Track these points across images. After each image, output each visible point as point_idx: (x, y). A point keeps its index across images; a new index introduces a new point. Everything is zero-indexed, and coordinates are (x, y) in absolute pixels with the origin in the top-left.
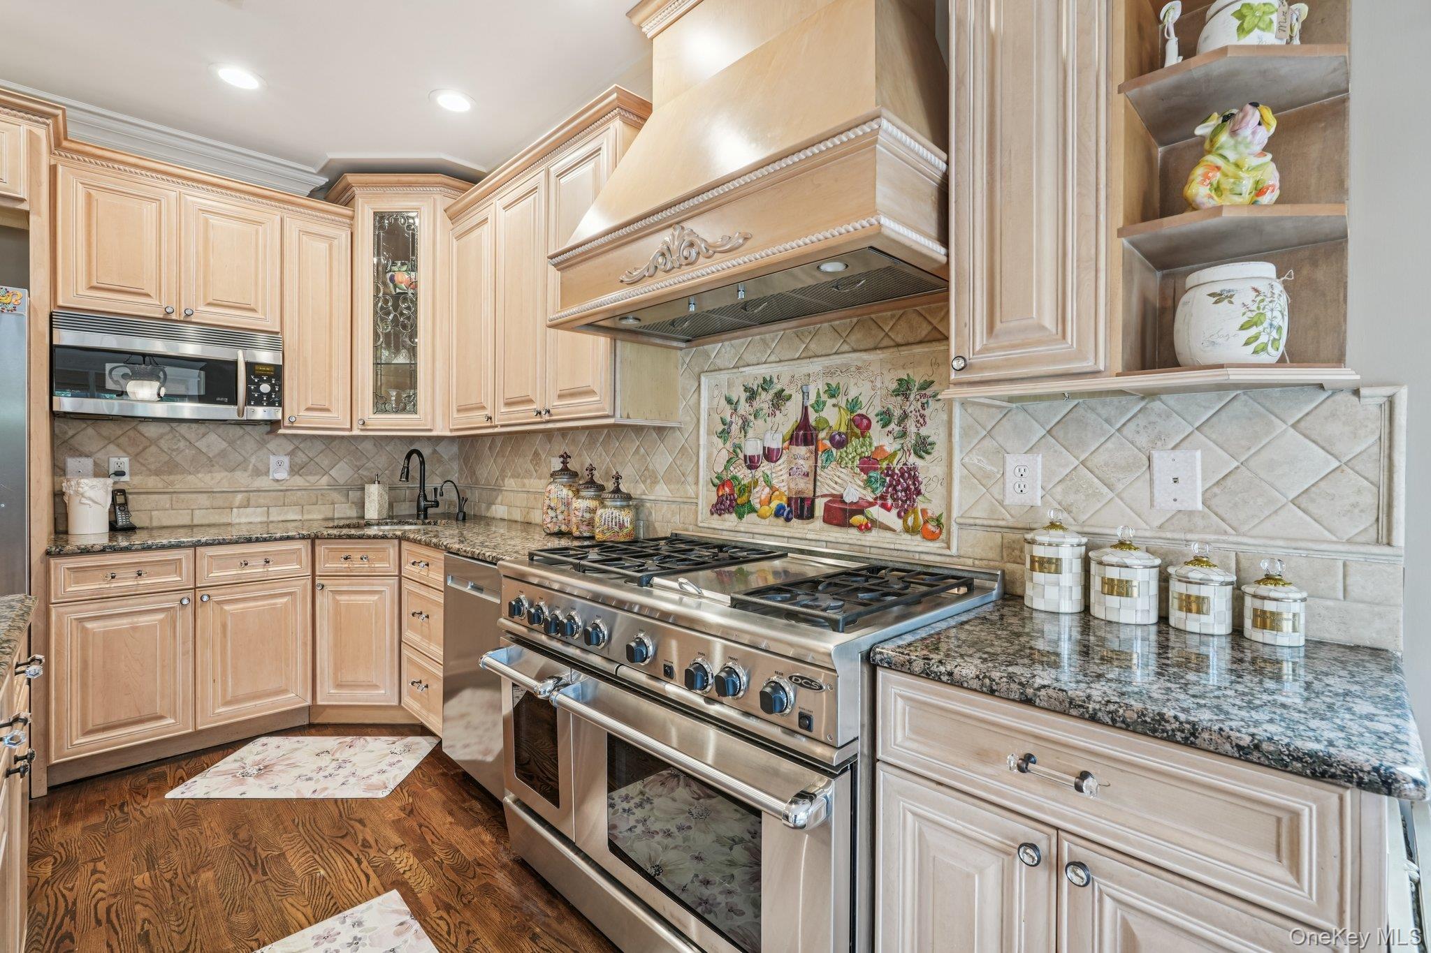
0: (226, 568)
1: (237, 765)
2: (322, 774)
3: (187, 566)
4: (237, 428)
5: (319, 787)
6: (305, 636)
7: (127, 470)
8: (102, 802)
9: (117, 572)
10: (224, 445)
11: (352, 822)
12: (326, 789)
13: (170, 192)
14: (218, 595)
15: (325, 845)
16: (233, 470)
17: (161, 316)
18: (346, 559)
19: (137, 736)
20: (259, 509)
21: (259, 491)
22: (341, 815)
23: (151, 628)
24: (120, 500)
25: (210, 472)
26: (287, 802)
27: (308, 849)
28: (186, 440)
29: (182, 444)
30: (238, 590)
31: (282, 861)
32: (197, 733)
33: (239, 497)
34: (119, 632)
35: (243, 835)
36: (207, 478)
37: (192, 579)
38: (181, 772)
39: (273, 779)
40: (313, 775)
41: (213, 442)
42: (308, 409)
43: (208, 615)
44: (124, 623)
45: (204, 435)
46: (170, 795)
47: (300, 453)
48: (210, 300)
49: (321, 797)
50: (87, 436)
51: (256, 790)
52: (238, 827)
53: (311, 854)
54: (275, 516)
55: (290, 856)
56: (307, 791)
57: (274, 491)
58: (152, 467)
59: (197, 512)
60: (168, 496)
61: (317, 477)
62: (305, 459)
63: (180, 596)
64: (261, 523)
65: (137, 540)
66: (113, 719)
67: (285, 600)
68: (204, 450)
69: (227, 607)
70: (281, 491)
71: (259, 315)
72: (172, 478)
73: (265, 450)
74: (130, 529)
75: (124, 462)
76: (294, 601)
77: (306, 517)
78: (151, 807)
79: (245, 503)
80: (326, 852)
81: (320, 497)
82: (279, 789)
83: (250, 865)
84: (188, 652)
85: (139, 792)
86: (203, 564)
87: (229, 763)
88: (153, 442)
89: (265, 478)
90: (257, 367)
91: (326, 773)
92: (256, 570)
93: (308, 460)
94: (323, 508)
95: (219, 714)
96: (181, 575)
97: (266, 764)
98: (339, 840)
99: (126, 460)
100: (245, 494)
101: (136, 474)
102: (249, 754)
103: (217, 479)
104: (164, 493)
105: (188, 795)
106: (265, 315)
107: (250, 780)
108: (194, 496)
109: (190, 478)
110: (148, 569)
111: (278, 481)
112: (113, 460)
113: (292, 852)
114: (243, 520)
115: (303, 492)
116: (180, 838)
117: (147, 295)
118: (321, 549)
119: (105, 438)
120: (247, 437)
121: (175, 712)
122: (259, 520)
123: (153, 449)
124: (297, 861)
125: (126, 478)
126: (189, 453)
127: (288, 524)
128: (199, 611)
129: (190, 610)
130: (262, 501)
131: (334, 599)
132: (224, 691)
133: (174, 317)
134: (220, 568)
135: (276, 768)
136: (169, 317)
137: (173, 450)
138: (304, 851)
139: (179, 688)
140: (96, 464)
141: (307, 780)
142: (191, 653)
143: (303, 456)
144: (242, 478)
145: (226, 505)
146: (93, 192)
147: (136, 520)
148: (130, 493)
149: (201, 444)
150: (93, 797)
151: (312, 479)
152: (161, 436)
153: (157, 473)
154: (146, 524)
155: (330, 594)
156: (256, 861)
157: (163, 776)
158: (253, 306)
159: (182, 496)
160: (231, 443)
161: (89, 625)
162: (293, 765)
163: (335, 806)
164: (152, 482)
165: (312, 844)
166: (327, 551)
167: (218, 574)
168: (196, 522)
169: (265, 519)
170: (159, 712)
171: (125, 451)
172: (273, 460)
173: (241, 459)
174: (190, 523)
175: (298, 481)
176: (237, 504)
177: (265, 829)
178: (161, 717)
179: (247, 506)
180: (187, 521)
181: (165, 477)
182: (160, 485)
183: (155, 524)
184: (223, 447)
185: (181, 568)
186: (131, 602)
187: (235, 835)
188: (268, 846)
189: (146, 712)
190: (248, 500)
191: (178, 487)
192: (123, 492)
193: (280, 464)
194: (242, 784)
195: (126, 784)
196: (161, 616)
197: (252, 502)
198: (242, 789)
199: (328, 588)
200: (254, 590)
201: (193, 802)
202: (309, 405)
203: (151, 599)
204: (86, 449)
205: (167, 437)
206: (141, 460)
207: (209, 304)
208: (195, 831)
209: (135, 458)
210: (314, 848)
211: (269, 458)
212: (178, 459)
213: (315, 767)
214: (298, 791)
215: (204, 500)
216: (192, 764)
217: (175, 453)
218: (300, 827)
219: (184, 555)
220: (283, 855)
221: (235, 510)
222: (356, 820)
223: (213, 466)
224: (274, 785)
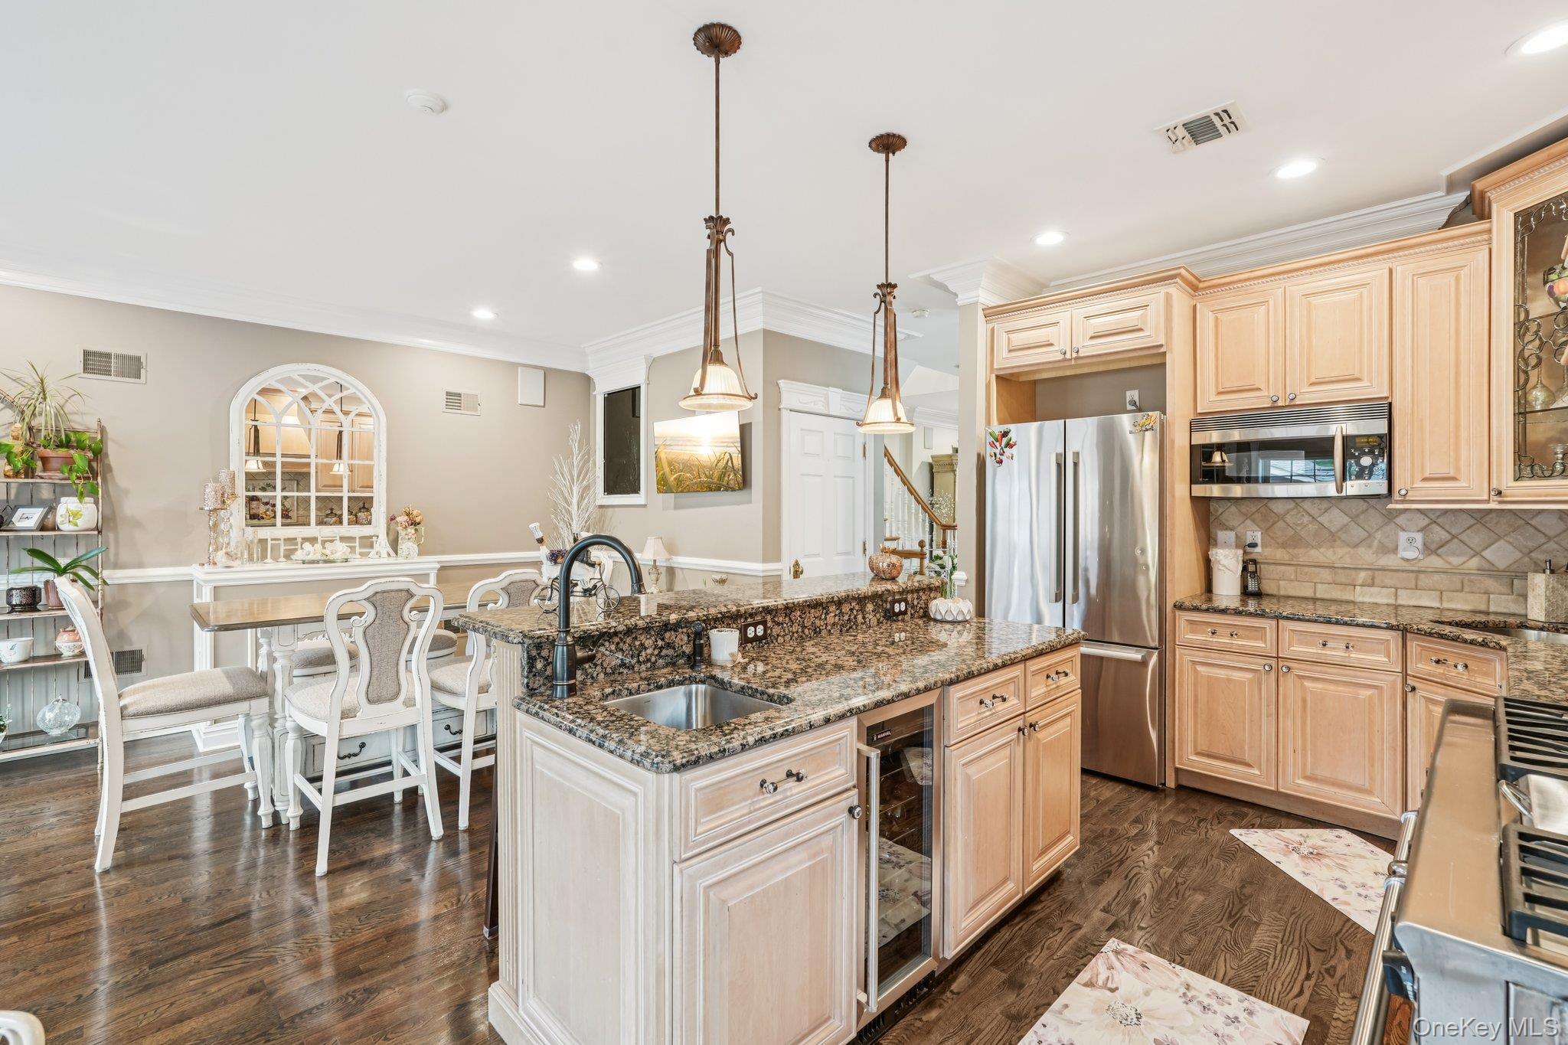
0: (1307, 644)
1: (1298, 839)
2: (1361, 891)
3: (1270, 634)
4: (1361, 502)
5: (1346, 898)
6: (1394, 740)
7: (1259, 542)
8: (1195, 811)
9: (1219, 630)
10: (1346, 519)
11: (1342, 947)
12: (1347, 904)
13: (1276, 290)
14: (1298, 669)
15: (1296, 944)
16: (1356, 546)
17: (1269, 405)
18: (1438, 662)
19: (1231, 773)
20: (1384, 590)
21: (1385, 570)
22: (1337, 934)
23: (1242, 683)
24: (1250, 568)
25: (1332, 547)
26: (1306, 891)
27: (1280, 935)
28: (1310, 515)
29: (1306, 519)
30: (1319, 669)
31: (1253, 928)
32: (1277, 793)
33: (1363, 575)
34: (1217, 679)
35: (1247, 890)
36: (1330, 552)
37: (1275, 649)
38: (1258, 821)
39: (1314, 867)
40: (1351, 888)
41: (1335, 518)
42: (1425, 479)
43: (1289, 683)
44: (1222, 673)
45: (1326, 510)
46: (1234, 832)
47: (1437, 529)
48: (1313, 380)
49: (1338, 907)
50: (1231, 514)
51: (1292, 867)
52: (1251, 883)
53: (1279, 941)
54: (1405, 598)
55: (1262, 928)
56: (1328, 894)
57: (1403, 571)
58: (1280, 541)
59: (1319, 586)
60: (1293, 568)
61: (1464, 559)
62: (1445, 536)
63: (1264, 662)
64: (1388, 605)
65: (1268, 606)
66: (1214, 750)
67: (1369, 692)
68: (1326, 524)
69: (1307, 684)
70: (1413, 571)
71: (1365, 383)
72: (1296, 551)
73: (1392, 526)
74: (1258, 595)
75: (1257, 536)
76: (1381, 695)
77: (1446, 605)
78: (1215, 834)
79: (1370, 581)
80: (1290, 949)
81: (1466, 582)
82: (1309, 877)
83: (1230, 913)
84: (1271, 715)
85: (1220, 818)
86: (1285, 636)
87: (1293, 835)
88: (1281, 517)
89: (1392, 556)
90: (1357, 440)
91: (1364, 893)
92: (1335, 652)
93: (1448, 537)
94: (1471, 597)
95: (1299, 785)
96: (1265, 643)
97: (1321, 852)
98: (1312, 950)
99: (1259, 534)
100: (1370, 572)
101: (1266, 547)
102: (1316, 837)
103: (1337, 555)
104: (1289, 565)
105: (1242, 839)
106: (1371, 382)
107: (1295, 856)
108: (1316, 570)
109: (1313, 552)
110: (1240, 632)
111: (1408, 560)
112: (1249, 533)
113: (1266, 928)
114: (1367, 600)
115: (1442, 575)
116: (1209, 864)
117: (1258, 389)
118: (1413, 645)
119: (1244, 514)
120: (1372, 511)
121: (1260, 765)
122: (1385, 601)
123: (1281, 524)
124: (1261, 937)
125: (1258, 549)
126: (1312, 527)
127: (1422, 611)
128: (1281, 679)
129: (1273, 675)
130: (1388, 582)
131: (1427, 707)
132: (1304, 765)
133: (1280, 403)
134: (1301, 643)
135: (1327, 861)
136: (1276, 405)
137: (1298, 525)
138: (1276, 934)
139: (1264, 746)
140: (1237, 536)
141: (1340, 886)
142: (1274, 717)
143: (1443, 532)
144: (1366, 556)
145: (1348, 582)
146: (1219, 315)
147: (1268, 587)
148: (1262, 563)
149: (1324, 519)
150: (1194, 805)
151: (1455, 561)
152: (1287, 512)
153: (1284, 546)
154: (1275, 592)
155: (1423, 701)
156: (1236, 914)
157: (1244, 816)
158: (1357, 375)
159: (1306, 569)
160: (1354, 518)
161: (1199, 668)
162: (1342, 867)
163: (1341, 923)
164: (1280, 554)
165: (1287, 934)
166: (1419, 649)
167: (1299, 649)
168: (1318, 595)
169: (1392, 601)
170: (1247, 760)
171: (1258, 526)
172: (1403, 536)
173: (1364, 534)
174: (1312, 595)
175: (1434, 562)
176: (1360, 582)
177: (1267, 898)
178: (1248, 765)
179: (1372, 585)
180: (1309, 593)
181: (1291, 551)
182: (1287, 557)
183: (1282, 593)
184: (1345, 522)
185: (1266, 635)
186: (1227, 657)
187: (1243, 887)
188: (1256, 911)
189: (1237, 755)
190: (1373, 579)
191: (1302, 559)
192: (1255, 562)
193: (1411, 541)
194: (1285, 855)
195: (1219, 807)
196: (1249, 675)
197: (1377, 581)
198: (1281, 858)
199: (1419, 693)
200: (1333, 673)
201: (1242, 846)
202: (1427, 475)
203: (1242, 658)
204: (1231, 524)
205: (1292, 513)
206: (1271, 534)
207: (1312, 384)
208: (1223, 865)
209: (1267, 531)
210: (1286, 938)
211: (1397, 535)
212: (1303, 533)
213: (1360, 881)
214: (1322, 890)
215: (1326, 575)
216: (1271, 819)
217: (1299, 528)
218: (1293, 917)
219: (1268, 624)
220: (1257, 925)
221: (1358, 588)
222: (1346, 948)
223: (1335, 541)
224: (1307, 871)
